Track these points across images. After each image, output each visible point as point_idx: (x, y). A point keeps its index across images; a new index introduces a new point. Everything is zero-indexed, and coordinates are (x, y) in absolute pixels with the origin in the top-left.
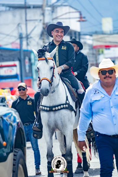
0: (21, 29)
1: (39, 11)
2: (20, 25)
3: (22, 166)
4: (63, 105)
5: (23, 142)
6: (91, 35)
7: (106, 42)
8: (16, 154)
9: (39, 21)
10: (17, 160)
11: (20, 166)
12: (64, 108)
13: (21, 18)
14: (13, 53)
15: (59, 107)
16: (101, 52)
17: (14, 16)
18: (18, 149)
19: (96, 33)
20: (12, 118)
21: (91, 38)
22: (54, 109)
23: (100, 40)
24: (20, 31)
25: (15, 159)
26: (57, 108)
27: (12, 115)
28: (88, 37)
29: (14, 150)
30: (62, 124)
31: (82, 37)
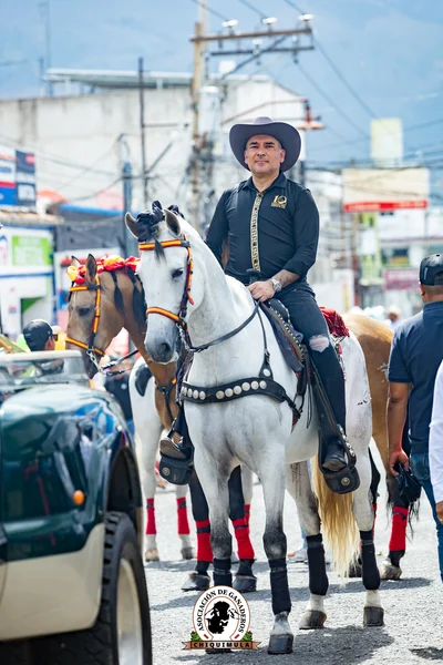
0: (128, 150)
1: (181, 98)
2: (124, 139)
3: (132, 563)
4: (250, 380)
5: (134, 493)
6: (338, 172)
7: (382, 193)
8: (111, 527)
9: (182, 127)
10: (116, 548)
11: (125, 564)
12: (251, 392)
13: (128, 118)
14: (103, 223)
15: (238, 389)
16: (366, 223)
17: (106, 111)
18: (120, 514)
19: (352, 164)
20: (102, 420)
21: (338, 180)
22: (220, 395)
23: (366, 186)
24: (125, 158)
25: (110, 542)
26: (229, 392)
27: (101, 411)
28: (328, 176)
29: (108, 515)
30: (248, 440)
31: (309, 175)
